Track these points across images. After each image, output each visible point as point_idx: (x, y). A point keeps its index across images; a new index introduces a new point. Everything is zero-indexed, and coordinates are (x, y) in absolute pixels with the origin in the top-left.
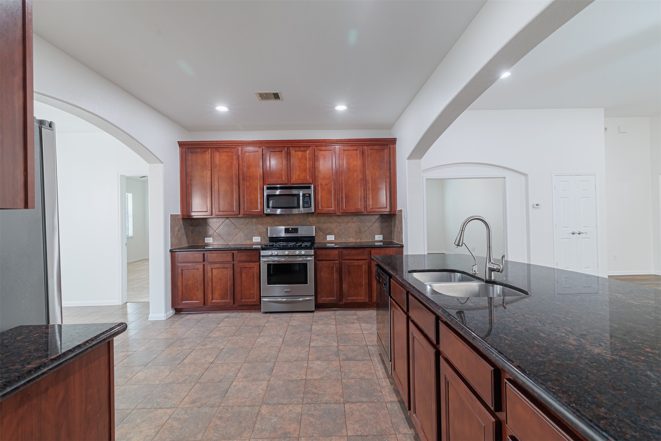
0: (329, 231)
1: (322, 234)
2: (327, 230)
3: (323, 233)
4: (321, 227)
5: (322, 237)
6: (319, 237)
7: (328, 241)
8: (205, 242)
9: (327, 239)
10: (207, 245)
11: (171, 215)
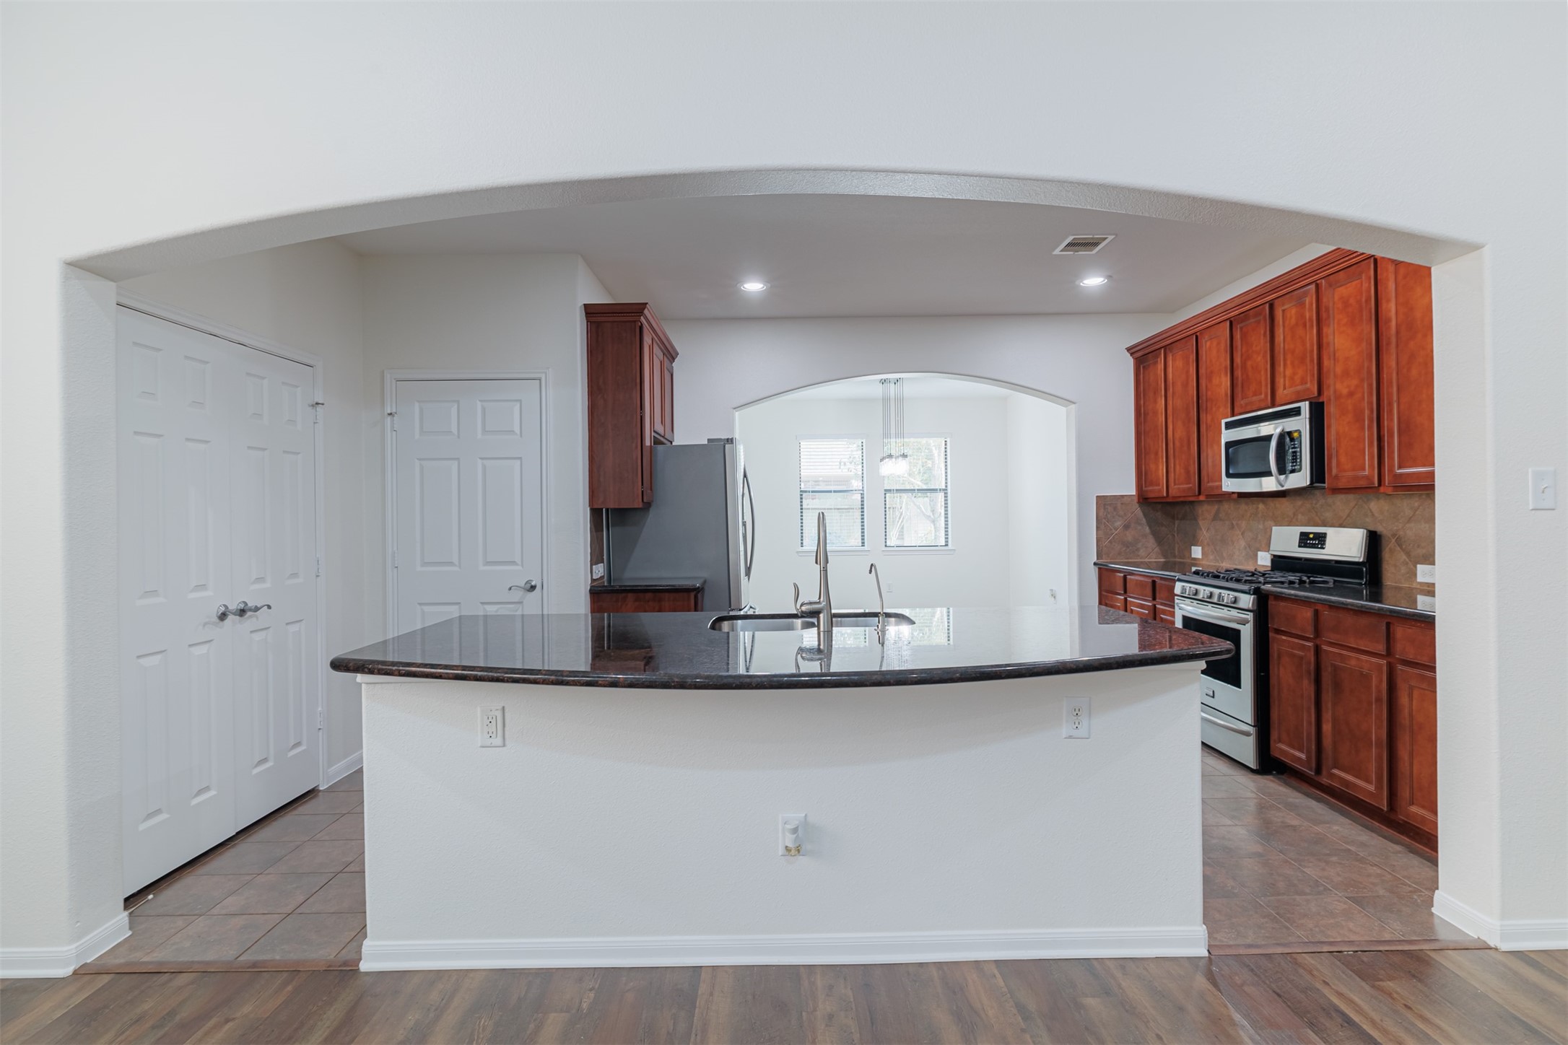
0: (1424, 551)
1: (1405, 557)
2: (1418, 546)
3: (1408, 554)
4: (1401, 533)
5: (1403, 570)
6: (1395, 566)
7: (1421, 584)
8: (1193, 556)
9: (1415, 575)
10: (1195, 562)
11: (1097, 497)
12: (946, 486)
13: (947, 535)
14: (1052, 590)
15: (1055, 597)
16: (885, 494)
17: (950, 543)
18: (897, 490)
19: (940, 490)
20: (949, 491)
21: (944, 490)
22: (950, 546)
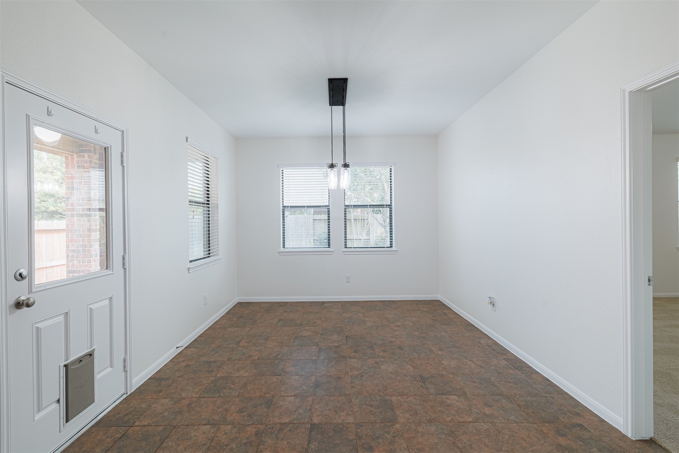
12: (391, 203)
13: (392, 239)
14: (490, 298)
15: (494, 305)
16: (346, 209)
17: (394, 245)
18: (354, 206)
19: (386, 205)
20: (393, 206)
21: (389, 205)
22: (394, 248)
